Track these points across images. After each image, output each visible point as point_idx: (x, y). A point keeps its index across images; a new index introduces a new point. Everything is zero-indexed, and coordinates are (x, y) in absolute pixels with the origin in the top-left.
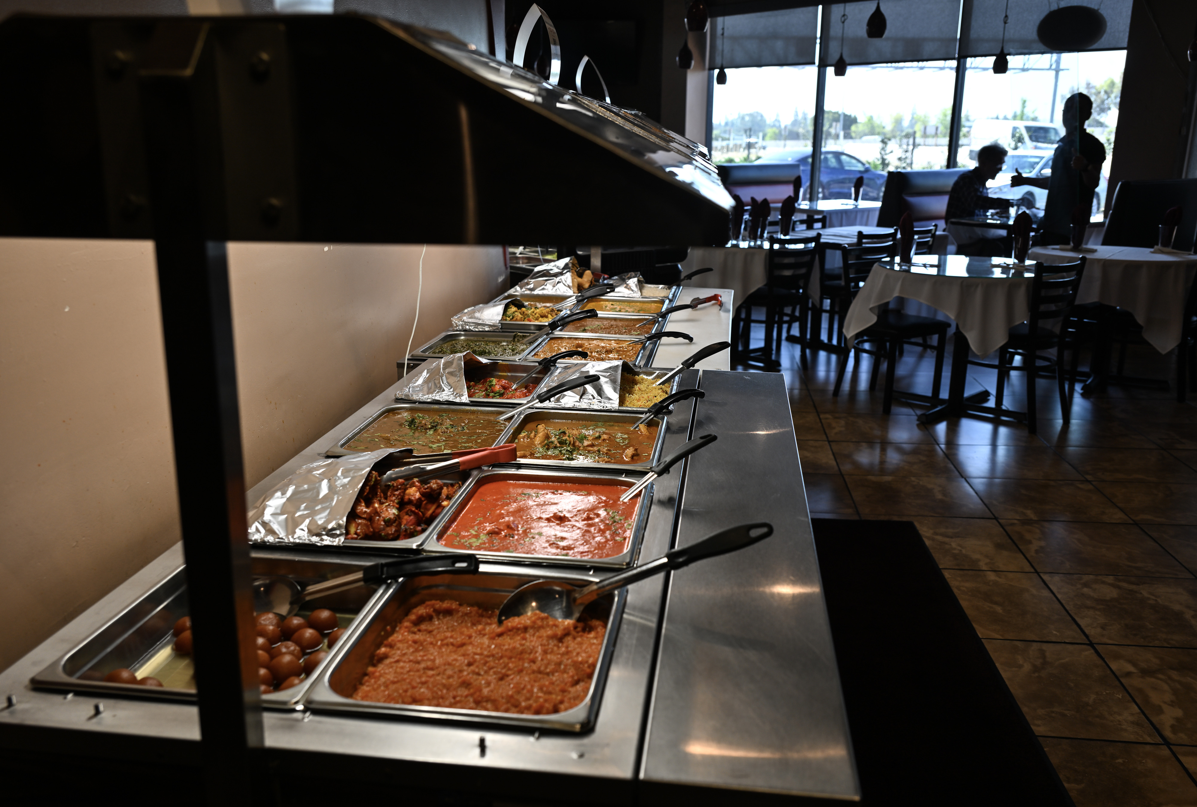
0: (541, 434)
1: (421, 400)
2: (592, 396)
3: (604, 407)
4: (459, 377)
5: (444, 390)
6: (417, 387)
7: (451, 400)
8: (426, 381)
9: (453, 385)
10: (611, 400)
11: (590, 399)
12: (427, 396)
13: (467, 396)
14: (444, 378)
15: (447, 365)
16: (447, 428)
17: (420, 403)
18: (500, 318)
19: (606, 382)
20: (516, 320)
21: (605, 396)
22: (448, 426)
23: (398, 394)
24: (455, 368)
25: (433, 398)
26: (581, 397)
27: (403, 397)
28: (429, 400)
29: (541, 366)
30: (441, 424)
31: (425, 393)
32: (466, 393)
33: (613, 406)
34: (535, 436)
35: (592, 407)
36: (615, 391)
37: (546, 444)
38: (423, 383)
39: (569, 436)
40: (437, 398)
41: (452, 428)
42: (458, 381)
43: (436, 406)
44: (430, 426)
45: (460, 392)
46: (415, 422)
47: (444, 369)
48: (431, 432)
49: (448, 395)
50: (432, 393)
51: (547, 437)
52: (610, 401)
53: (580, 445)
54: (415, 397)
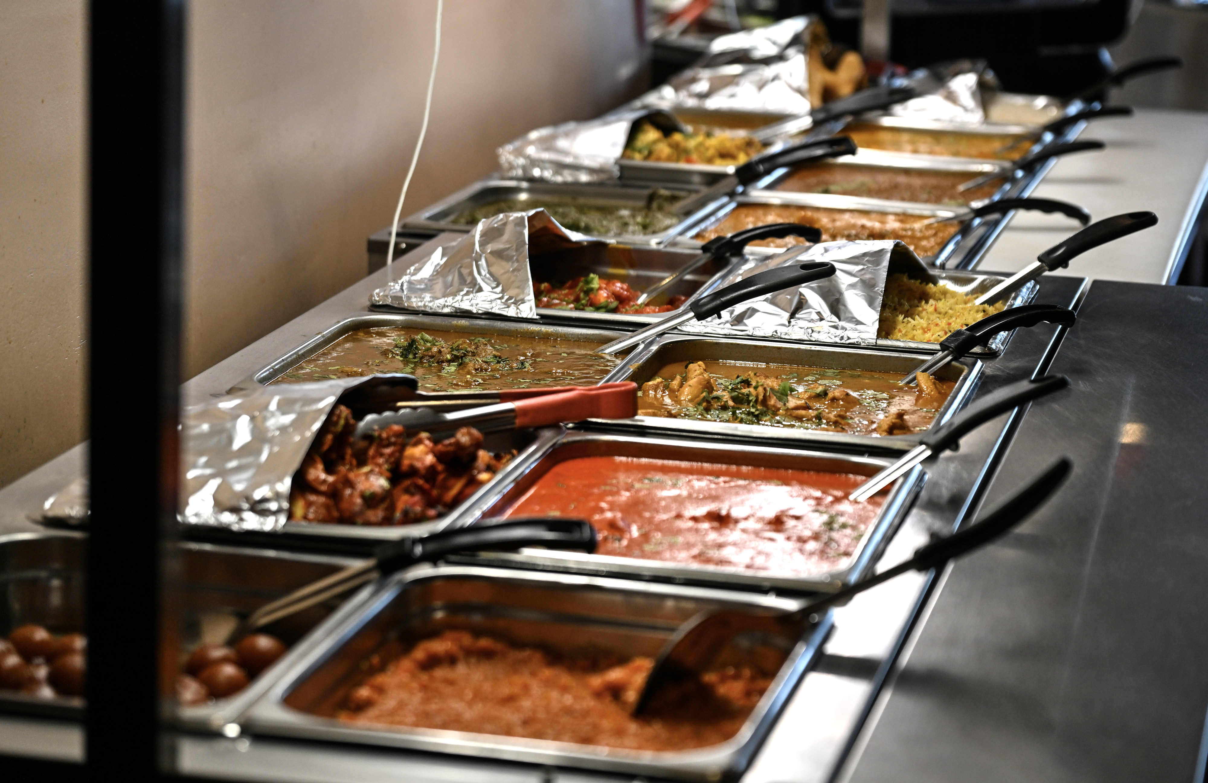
0: (695, 380)
1: (428, 310)
2: (819, 313)
3: (842, 338)
4: (517, 261)
5: (480, 290)
6: (421, 281)
7: (496, 310)
8: (440, 272)
9: (503, 279)
10: (862, 323)
11: (812, 321)
12: (442, 301)
13: (533, 303)
14: (483, 262)
15: (489, 235)
16: (486, 362)
17: (425, 313)
18: (617, 151)
19: (852, 286)
20: (658, 159)
21: (848, 315)
22: (490, 358)
23: (378, 294)
24: (508, 242)
25: (457, 305)
26: (792, 316)
27: (389, 301)
28: (446, 310)
29: (708, 255)
30: (474, 354)
31: (439, 294)
32: (532, 296)
33: (863, 336)
34: (681, 385)
35: (815, 337)
36: (871, 303)
37: (705, 399)
38: (432, 275)
39: (756, 388)
40: (465, 305)
41: (499, 362)
42: (513, 271)
43: (463, 322)
44: (449, 357)
45: (518, 295)
46: (417, 348)
47: (482, 244)
48: (452, 368)
49: (491, 301)
50: (454, 294)
51: (709, 387)
52: (859, 327)
53: (780, 404)
54: (416, 303)
